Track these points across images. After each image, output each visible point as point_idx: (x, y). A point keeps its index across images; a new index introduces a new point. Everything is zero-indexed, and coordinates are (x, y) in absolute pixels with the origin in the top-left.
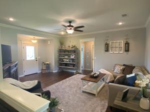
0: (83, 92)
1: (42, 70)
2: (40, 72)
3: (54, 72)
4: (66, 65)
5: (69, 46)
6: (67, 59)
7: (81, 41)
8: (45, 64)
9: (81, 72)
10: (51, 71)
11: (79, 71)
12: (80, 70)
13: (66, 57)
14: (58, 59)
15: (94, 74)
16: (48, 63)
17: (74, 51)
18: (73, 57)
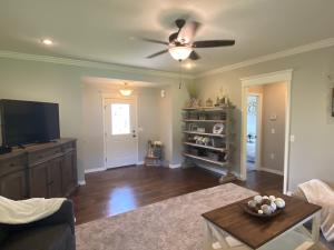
1: (147, 158)
2: (142, 163)
4: (202, 152)
5: (209, 101)
6: (204, 136)
8: (152, 146)
9: (243, 176)
10: (165, 165)
11: (236, 175)
12: (239, 172)
13: (201, 131)
14: (182, 136)
16: (159, 143)
17: (223, 116)
18: (217, 132)
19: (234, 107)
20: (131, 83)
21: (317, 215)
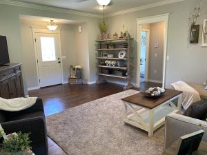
0: (127, 124)
1: (70, 79)
2: (67, 82)
3: (89, 83)
4: (111, 71)
5: (116, 35)
6: (112, 60)
7: (140, 21)
8: (74, 69)
10: (85, 83)
13: (110, 57)
14: (96, 61)
15: (151, 92)
16: (79, 67)
17: (126, 45)
18: (121, 57)
19: (132, 39)
20: (56, 21)
21: (180, 95)
